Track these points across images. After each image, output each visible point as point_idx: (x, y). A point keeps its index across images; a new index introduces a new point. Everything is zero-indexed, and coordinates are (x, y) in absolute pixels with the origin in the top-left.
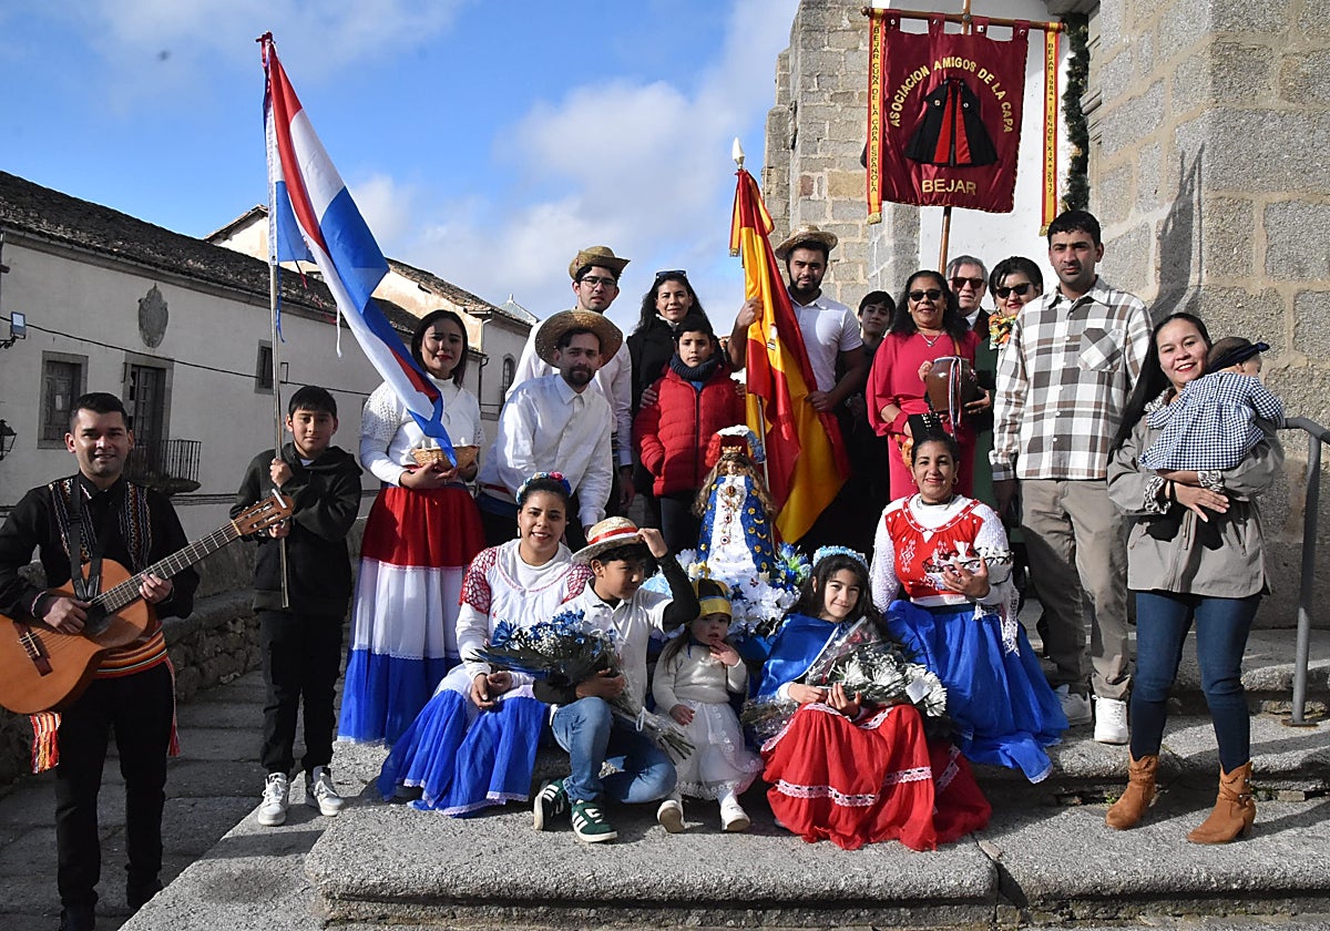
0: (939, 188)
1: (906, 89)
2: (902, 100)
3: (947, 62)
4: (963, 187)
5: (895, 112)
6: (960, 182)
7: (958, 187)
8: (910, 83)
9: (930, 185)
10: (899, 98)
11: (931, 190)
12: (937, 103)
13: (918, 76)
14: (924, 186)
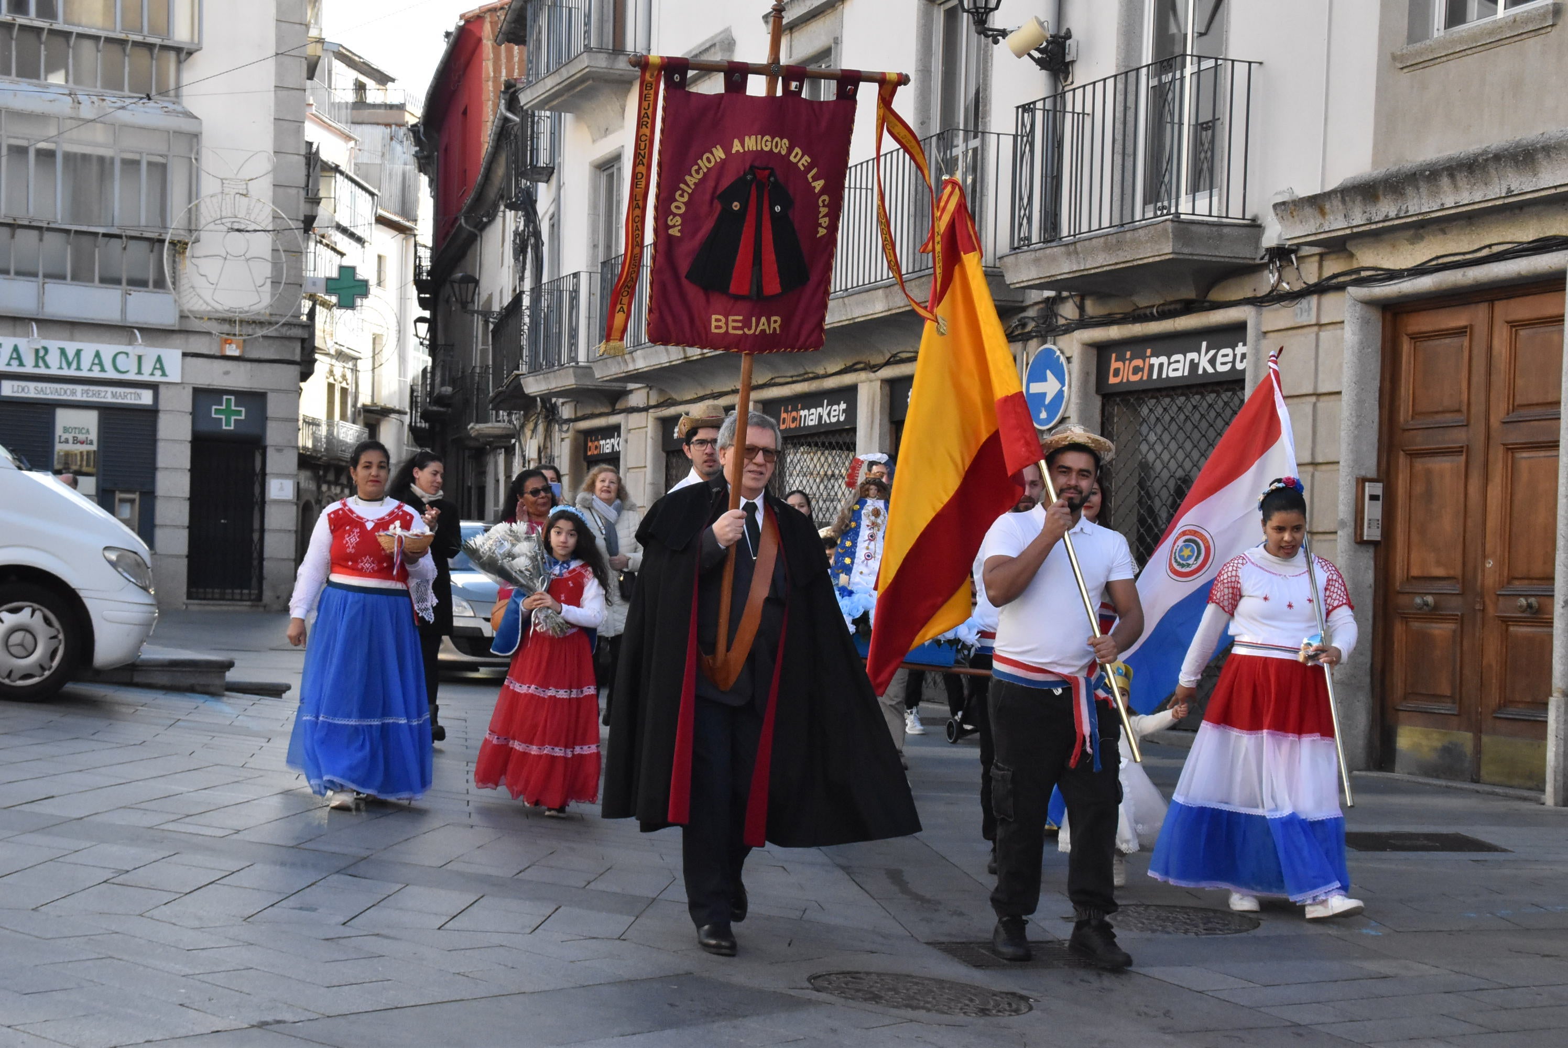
0: (735, 328)
1: (691, 180)
2: (686, 199)
3: (751, 143)
4: (766, 327)
5: (675, 215)
6: (763, 319)
7: (761, 327)
8: (697, 172)
9: (722, 324)
10: (682, 196)
11: (722, 331)
12: (736, 206)
13: (709, 160)
14: (714, 324)
